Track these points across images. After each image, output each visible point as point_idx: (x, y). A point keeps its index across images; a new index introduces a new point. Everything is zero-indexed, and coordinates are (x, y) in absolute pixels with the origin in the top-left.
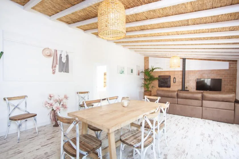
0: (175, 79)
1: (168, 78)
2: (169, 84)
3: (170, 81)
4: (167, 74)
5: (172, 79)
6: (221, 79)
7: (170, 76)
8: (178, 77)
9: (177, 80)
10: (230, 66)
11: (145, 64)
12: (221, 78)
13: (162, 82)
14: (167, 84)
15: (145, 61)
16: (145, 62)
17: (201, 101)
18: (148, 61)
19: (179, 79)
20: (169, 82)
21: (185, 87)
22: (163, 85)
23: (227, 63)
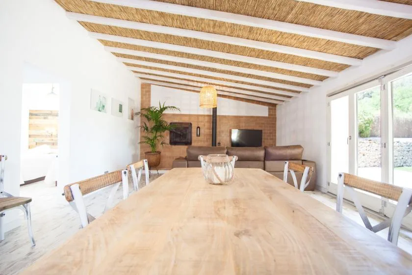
0: (198, 129)
1: (188, 128)
2: (189, 137)
3: (191, 132)
4: (186, 120)
5: (194, 130)
6: (262, 130)
7: (191, 124)
8: (204, 125)
9: (202, 131)
10: (269, 112)
11: (142, 98)
12: (260, 129)
13: (178, 136)
14: (185, 138)
15: (142, 92)
16: (143, 95)
17: (262, 163)
18: (149, 91)
19: (206, 130)
20: (189, 134)
21: (217, 142)
22: (178, 140)
23: (266, 108)
